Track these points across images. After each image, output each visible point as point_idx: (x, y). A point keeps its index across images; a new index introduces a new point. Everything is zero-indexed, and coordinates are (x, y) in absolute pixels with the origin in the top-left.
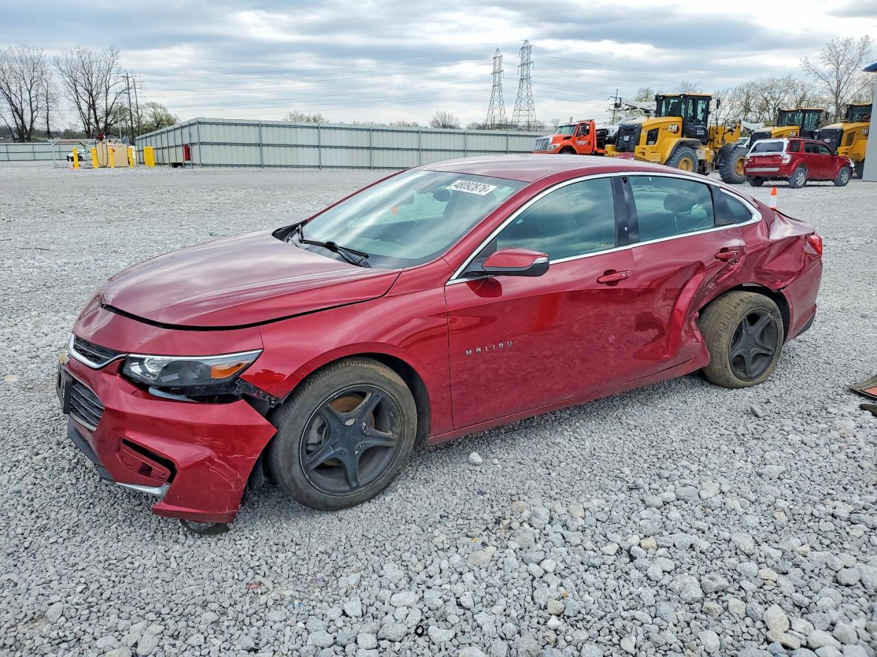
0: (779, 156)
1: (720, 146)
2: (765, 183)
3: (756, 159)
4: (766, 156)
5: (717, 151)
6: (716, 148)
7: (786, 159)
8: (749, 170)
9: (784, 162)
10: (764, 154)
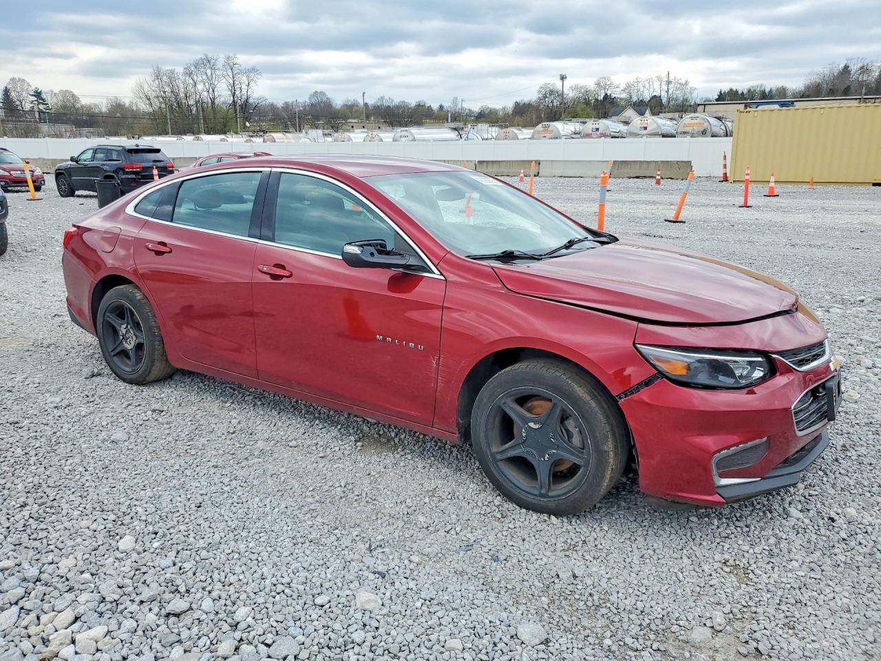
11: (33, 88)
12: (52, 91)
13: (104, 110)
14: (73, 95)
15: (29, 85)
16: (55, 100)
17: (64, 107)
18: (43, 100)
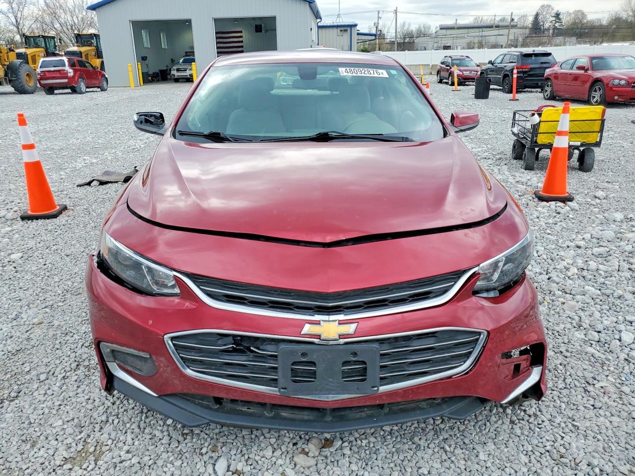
0: (65, 70)
1: (7, 63)
2: (56, 92)
3: (47, 73)
4: (54, 71)
5: (6, 67)
6: (4, 65)
7: (70, 73)
8: (43, 82)
9: (69, 75)
10: (52, 69)
11: (555, 11)
12: (568, 12)
13: (604, 23)
14: (583, 14)
15: (553, 9)
16: (568, 19)
17: (574, 23)
18: (560, 19)
